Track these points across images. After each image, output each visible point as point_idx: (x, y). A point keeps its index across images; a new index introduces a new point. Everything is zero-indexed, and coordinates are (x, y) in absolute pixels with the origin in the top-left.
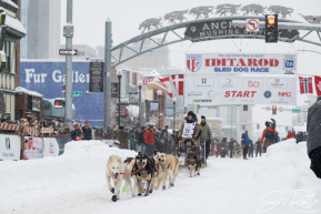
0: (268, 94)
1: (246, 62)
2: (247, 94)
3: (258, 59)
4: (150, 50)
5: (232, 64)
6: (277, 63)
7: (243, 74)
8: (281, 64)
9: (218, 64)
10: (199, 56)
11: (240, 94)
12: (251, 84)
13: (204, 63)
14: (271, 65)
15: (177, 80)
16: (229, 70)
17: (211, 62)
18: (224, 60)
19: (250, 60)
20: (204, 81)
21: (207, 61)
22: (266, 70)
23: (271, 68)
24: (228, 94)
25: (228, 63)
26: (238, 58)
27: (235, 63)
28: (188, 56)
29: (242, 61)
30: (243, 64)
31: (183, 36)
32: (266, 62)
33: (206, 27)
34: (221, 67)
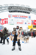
0: (26, 23)
2: (21, 23)
8: (28, 17)
11: (20, 23)
12: (22, 21)
13: (12, 16)
16: (18, 18)
18: (17, 16)
19: (22, 16)
20: (12, 20)
24: (17, 23)
27: (19, 16)
32: (25, 17)
33: (13, 8)
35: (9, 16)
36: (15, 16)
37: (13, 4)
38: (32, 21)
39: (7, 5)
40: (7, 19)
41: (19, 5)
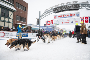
0: (72, 22)
1: (67, 16)
2: (67, 22)
3: (70, 15)
6: (74, 15)
7: (66, 18)
8: (76, 15)
10: (57, 16)
11: (65, 23)
12: (68, 20)
14: (73, 15)
15: (52, 21)
16: (63, 18)
18: (62, 16)
19: (68, 15)
20: (57, 20)
21: (58, 16)
22: (72, 17)
24: (63, 23)
27: (64, 16)
29: (66, 15)
32: (72, 15)
35: (55, 17)
36: (61, 17)
37: (57, 5)
38: (81, 18)
39: (52, 7)
40: (53, 20)
41: (63, 4)
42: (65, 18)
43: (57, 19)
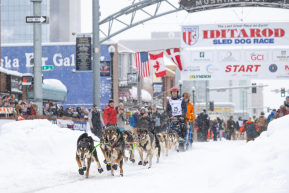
0: (273, 68)
1: (248, 33)
2: (250, 68)
3: (262, 29)
4: (142, 22)
5: (232, 35)
6: (283, 33)
7: (246, 46)
8: (288, 33)
9: (217, 35)
10: (196, 27)
11: (242, 69)
12: (254, 57)
13: (201, 34)
14: (277, 35)
16: (230, 42)
17: (209, 34)
18: (224, 31)
19: (252, 31)
20: (202, 55)
21: (205, 33)
22: (271, 41)
23: (276, 39)
24: (228, 69)
25: (228, 35)
26: (239, 29)
27: (236, 34)
28: (184, 28)
30: (245, 35)
31: (178, 6)
32: (271, 32)
34: (220, 39)
42: (240, 46)
43: (202, 49)
